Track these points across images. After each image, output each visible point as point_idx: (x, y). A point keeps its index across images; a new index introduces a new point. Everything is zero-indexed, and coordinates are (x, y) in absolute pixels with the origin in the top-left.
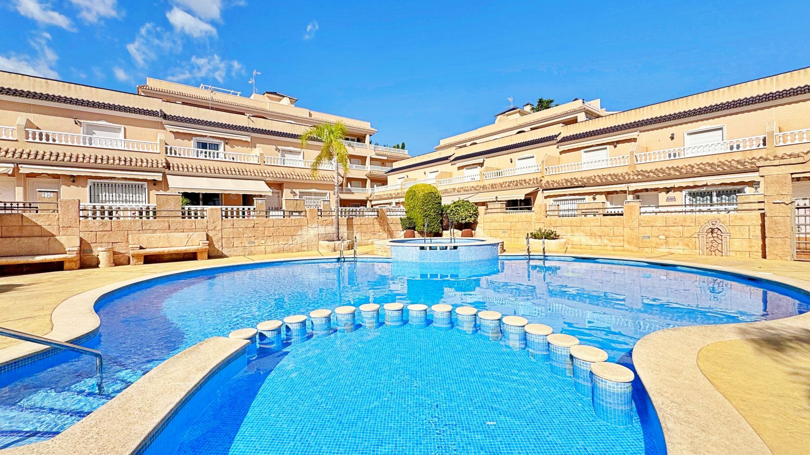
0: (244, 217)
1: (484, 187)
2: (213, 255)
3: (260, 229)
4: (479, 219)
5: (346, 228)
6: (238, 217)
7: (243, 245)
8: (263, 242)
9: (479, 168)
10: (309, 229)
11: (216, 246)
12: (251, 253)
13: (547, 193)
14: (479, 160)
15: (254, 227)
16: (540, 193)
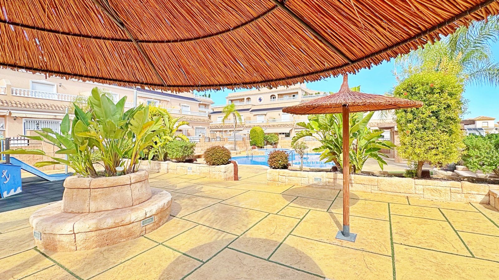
1: (269, 126)
4: (279, 141)
9: (264, 116)
13: (296, 130)
14: (265, 112)
16: (293, 130)
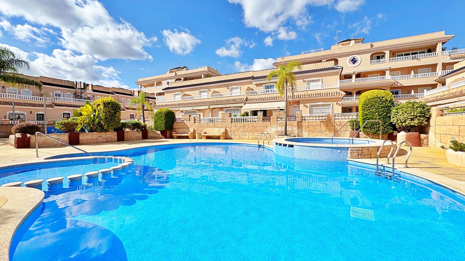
0: (239, 122)
2: (228, 138)
3: (246, 127)
5: (296, 128)
6: (237, 122)
7: (239, 134)
8: (247, 133)
10: (271, 128)
11: (229, 134)
12: (242, 139)
15: (243, 126)
